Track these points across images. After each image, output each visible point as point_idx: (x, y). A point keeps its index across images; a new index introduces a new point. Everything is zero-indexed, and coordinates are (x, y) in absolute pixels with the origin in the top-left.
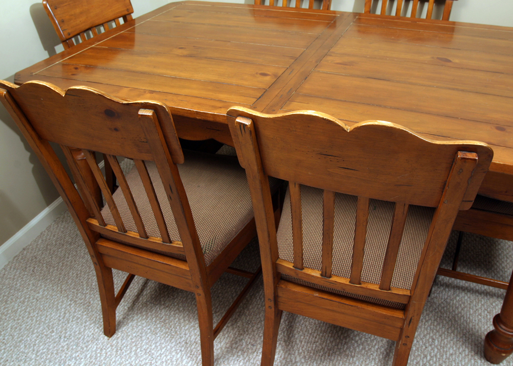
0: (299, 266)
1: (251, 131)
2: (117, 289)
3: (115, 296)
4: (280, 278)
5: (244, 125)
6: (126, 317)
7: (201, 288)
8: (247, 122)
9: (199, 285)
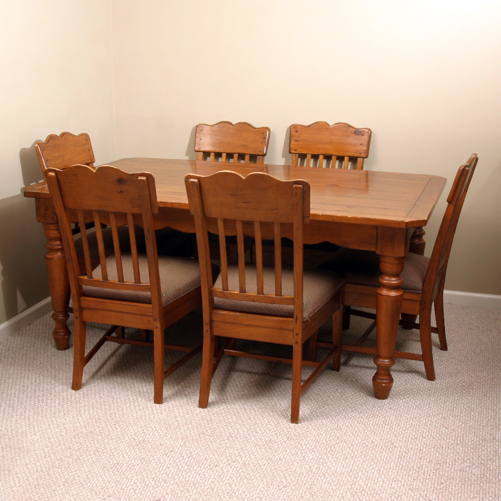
0: (225, 288)
1: (197, 185)
2: (87, 352)
3: (85, 356)
4: (214, 307)
5: (194, 182)
6: (88, 382)
7: (158, 320)
8: (196, 181)
9: (157, 318)
